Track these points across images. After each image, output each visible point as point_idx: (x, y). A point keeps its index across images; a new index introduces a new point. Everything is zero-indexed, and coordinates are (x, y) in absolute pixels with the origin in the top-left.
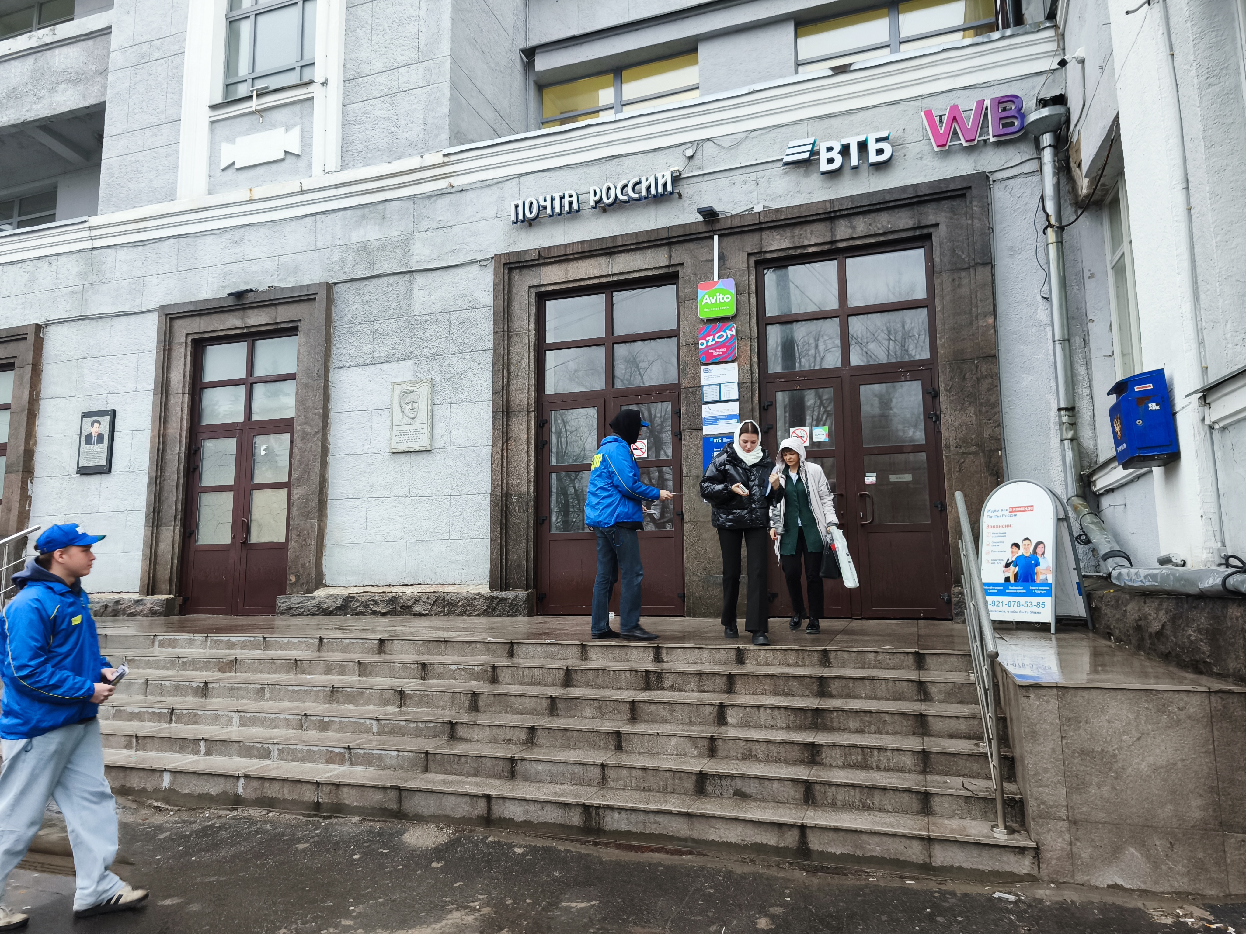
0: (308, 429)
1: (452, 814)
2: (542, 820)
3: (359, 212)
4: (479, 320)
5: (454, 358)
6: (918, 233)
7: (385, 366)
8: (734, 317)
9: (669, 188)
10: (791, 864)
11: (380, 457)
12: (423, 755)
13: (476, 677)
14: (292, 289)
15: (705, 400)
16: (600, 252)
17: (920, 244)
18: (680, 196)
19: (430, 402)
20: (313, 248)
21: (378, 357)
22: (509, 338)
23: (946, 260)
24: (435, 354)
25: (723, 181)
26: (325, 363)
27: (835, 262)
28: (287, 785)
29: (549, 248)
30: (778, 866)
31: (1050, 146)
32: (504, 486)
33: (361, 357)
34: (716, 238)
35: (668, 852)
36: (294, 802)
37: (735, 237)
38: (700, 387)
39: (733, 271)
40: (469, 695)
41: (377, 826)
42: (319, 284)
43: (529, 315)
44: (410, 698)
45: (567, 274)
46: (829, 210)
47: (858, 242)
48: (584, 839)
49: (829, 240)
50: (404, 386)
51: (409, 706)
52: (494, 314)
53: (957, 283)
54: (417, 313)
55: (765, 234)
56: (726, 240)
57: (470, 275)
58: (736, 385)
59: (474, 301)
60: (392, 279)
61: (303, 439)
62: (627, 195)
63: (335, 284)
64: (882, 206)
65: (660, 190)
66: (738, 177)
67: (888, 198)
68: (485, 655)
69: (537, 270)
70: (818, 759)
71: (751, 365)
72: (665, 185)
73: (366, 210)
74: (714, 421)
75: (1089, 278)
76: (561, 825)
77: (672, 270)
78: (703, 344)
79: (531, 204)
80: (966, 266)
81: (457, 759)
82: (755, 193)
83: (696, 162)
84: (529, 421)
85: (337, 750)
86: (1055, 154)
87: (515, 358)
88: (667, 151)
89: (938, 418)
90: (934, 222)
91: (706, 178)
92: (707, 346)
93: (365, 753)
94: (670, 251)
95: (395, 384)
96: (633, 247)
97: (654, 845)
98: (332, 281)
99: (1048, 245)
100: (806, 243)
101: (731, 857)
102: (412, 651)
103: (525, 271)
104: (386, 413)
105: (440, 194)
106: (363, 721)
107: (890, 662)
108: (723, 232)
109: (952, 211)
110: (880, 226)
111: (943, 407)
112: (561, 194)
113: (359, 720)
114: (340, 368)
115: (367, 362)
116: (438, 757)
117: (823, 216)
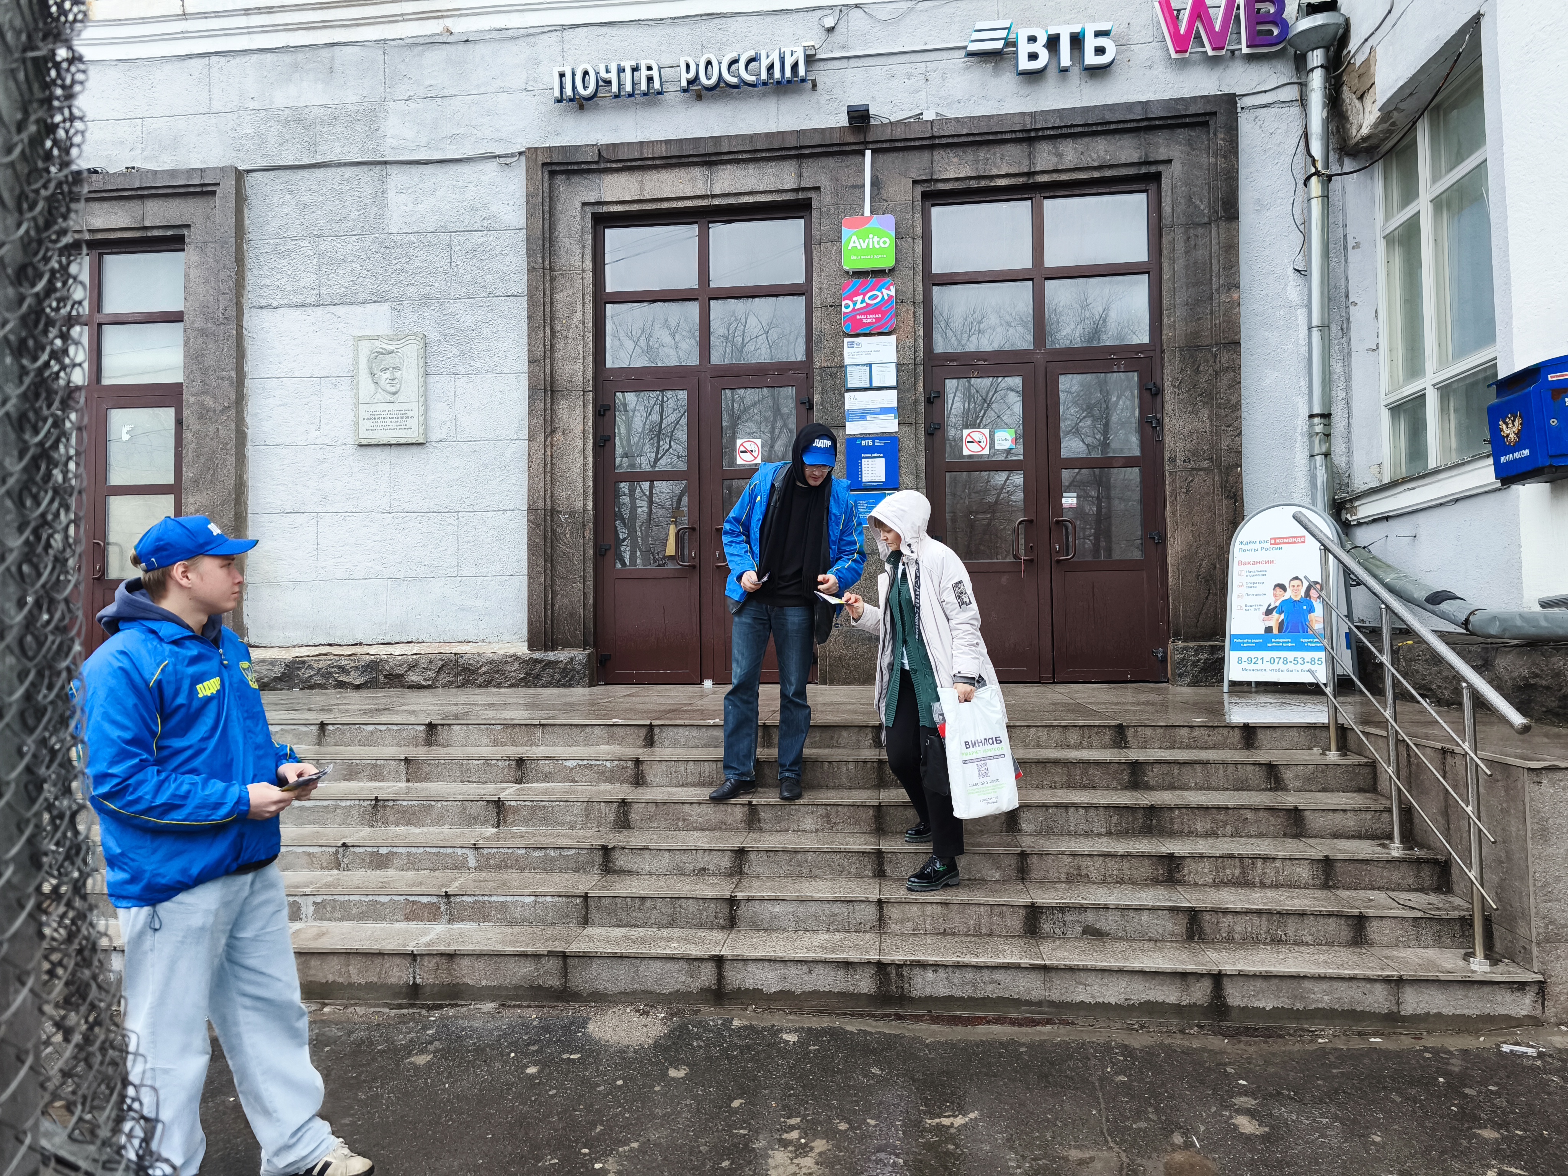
0: (209, 402)
1: (657, 989)
2: (808, 988)
3: (287, 58)
4: (499, 249)
5: (459, 306)
6: (1143, 170)
7: (341, 310)
8: (892, 270)
9: (802, 72)
10: (1201, 1027)
11: (338, 450)
12: (578, 901)
13: (609, 777)
14: (173, 173)
15: (850, 385)
16: (695, 160)
17: (1142, 186)
18: (814, 86)
19: (422, 371)
20: (206, 110)
21: (329, 295)
22: (553, 280)
23: (1179, 210)
24: (427, 297)
25: (878, 71)
26: (237, 297)
27: (1028, 203)
28: (354, 961)
29: (615, 146)
30: (1182, 1032)
31: (1322, 66)
32: (548, 499)
33: (296, 292)
34: (868, 153)
35: (1013, 1023)
36: (370, 987)
37: (896, 154)
38: (843, 367)
39: (892, 204)
40: (615, 805)
41: (533, 1015)
42: (222, 169)
43: (583, 247)
44: (514, 812)
45: (642, 188)
46: (1029, 127)
47: (1064, 177)
48: (880, 1012)
49: (1026, 170)
50: (377, 343)
51: (513, 824)
52: (528, 240)
53: (1193, 243)
54: (395, 230)
55: (938, 155)
56: (882, 158)
57: (482, 178)
58: (893, 367)
59: (490, 218)
60: (349, 172)
61: (201, 417)
62: (739, 76)
63: (249, 171)
64: (1099, 128)
65: (788, 73)
66: (897, 66)
67: (1109, 117)
68: (608, 743)
69: (595, 178)
70: (1178, 876)
71: (915, 341)
72: (795, 66)
73: (300, 57)
74: (862, 415)
75: (1353, 248)
76: (840, 994)
77: (801, 195)
78: (847, 307)
79: (586, 73)
80: (1206, 220)
81: (638, 903)
82: (924, 93)
83: (837, 37)
84: (584, 405)
85: (424, 900)
86: (1327, 79)
87: (562, 311)
88: (795, 16)
89: (1160, 423)
90: (1166, 158)
91: (853, 63)
92: (854, 310)
93: (475, 902)
94: (800, 167)
95: (360, 338)
96: (745, 156)
97: (991, 1015)
98: (242, 167)
99: (1309, 200)
100: (995, 172)
101: (1112, 1024)
102: (485, 740)
103: (575, 179)
104: (345, 383)
105: (431, 43)
106: (449, 850)
107: (1209, 739)
108: (879, 146)
109: (1190, 143)
110: (1094, 156)
111: (1168, 408)
112: (634, 64)
113: (442, 850)
114: (262, 308)
115: (308, 301)
116: (605, 902)
117: (1019, 135)
